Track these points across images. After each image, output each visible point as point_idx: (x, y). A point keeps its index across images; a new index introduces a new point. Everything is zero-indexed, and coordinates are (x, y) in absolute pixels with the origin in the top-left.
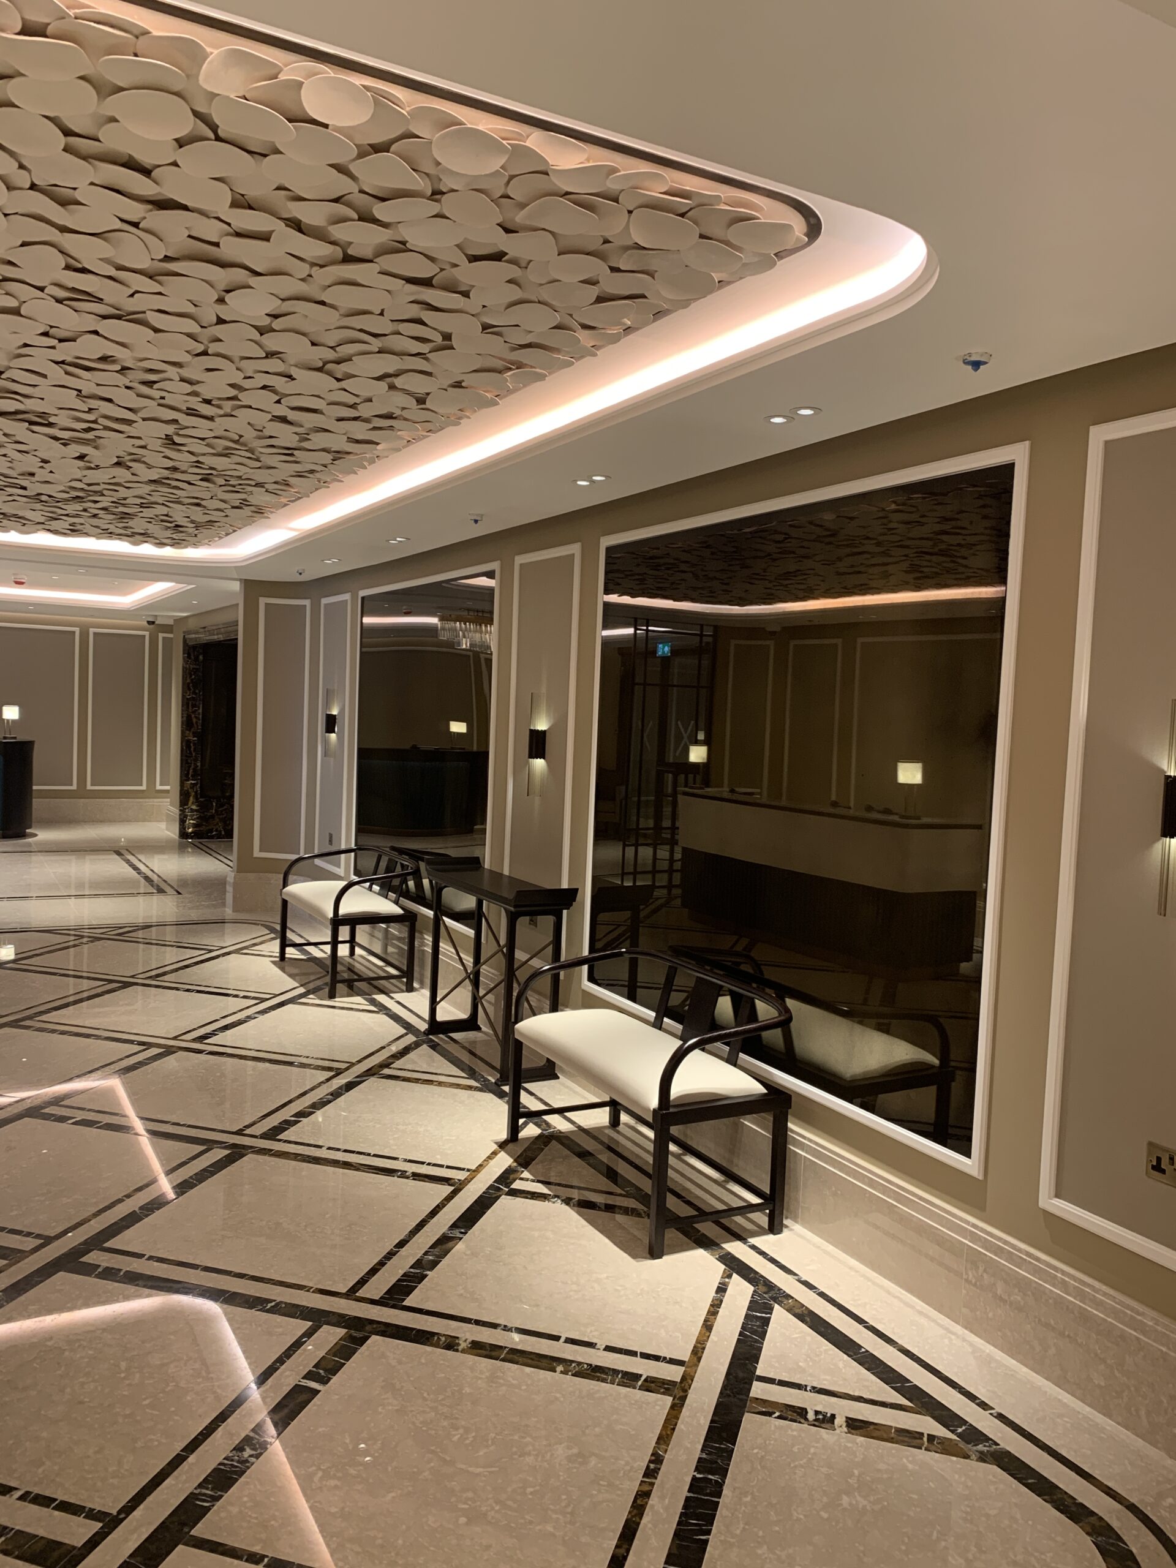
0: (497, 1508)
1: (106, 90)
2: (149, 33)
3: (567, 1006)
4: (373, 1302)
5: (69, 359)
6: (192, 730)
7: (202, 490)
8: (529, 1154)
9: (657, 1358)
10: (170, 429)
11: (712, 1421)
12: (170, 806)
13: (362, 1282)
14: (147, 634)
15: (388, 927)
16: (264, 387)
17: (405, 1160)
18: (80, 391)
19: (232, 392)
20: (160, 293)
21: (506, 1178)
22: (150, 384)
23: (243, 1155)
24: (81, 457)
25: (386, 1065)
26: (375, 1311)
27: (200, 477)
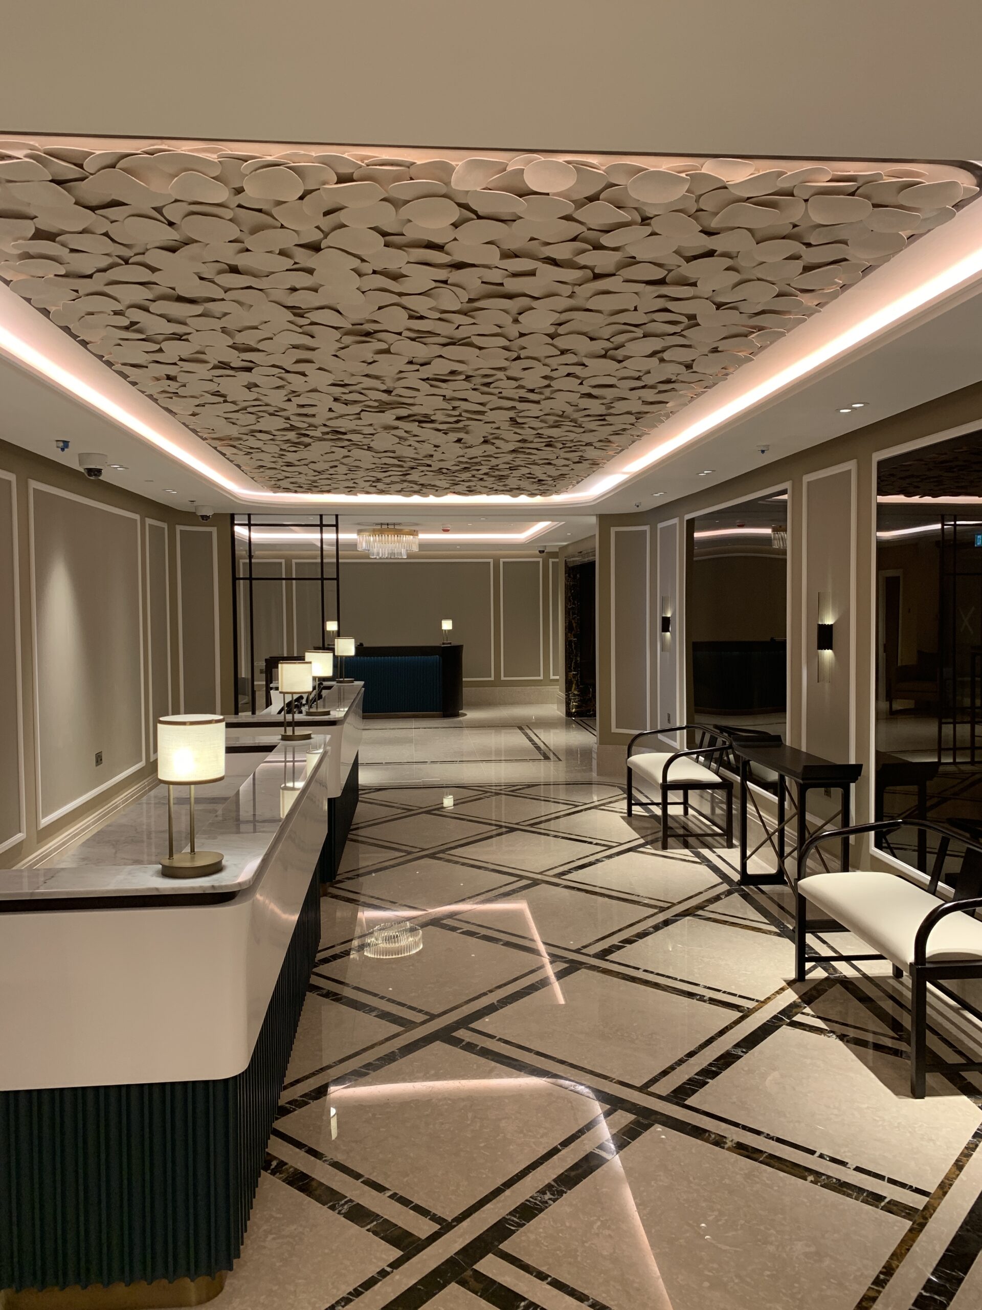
0: (736, 1281)
1: (396, 203)
2: (415, 163)
3: (857, 868)
4: (660, 1097)
5: (431, 376)
6: (573, 633)
7: (548, 453)
8: (814, 993)
9: (903, 1185)
10: (512, 414)
11: (947, 1250)
12: (558, 691)
13: (654, 1081)
14: (540, 560)
15: (713, 793)
16: (568, 375)
17: (705, 987)
18: (444, 396)
19: (546, 382)
20: (474, 324)
21: (789, 1011)
22: (487, 385)
23: (579, 969)
24: (459, 441)
25: (701, 907)
26: (661, 1105)
27: (544, 444)
